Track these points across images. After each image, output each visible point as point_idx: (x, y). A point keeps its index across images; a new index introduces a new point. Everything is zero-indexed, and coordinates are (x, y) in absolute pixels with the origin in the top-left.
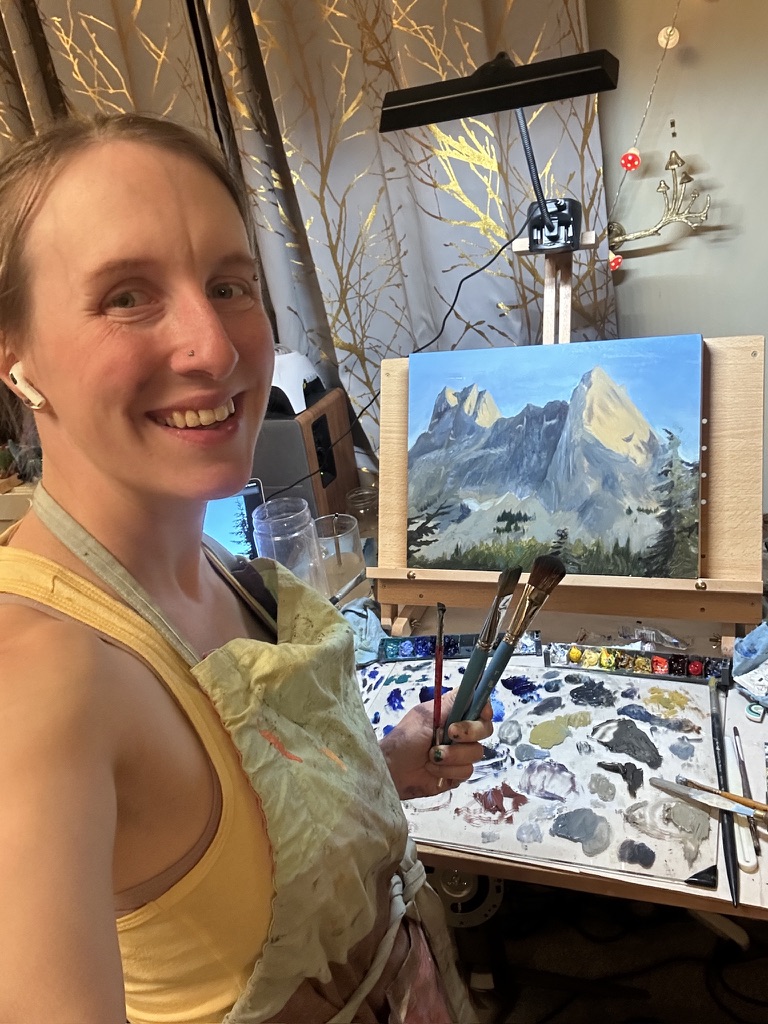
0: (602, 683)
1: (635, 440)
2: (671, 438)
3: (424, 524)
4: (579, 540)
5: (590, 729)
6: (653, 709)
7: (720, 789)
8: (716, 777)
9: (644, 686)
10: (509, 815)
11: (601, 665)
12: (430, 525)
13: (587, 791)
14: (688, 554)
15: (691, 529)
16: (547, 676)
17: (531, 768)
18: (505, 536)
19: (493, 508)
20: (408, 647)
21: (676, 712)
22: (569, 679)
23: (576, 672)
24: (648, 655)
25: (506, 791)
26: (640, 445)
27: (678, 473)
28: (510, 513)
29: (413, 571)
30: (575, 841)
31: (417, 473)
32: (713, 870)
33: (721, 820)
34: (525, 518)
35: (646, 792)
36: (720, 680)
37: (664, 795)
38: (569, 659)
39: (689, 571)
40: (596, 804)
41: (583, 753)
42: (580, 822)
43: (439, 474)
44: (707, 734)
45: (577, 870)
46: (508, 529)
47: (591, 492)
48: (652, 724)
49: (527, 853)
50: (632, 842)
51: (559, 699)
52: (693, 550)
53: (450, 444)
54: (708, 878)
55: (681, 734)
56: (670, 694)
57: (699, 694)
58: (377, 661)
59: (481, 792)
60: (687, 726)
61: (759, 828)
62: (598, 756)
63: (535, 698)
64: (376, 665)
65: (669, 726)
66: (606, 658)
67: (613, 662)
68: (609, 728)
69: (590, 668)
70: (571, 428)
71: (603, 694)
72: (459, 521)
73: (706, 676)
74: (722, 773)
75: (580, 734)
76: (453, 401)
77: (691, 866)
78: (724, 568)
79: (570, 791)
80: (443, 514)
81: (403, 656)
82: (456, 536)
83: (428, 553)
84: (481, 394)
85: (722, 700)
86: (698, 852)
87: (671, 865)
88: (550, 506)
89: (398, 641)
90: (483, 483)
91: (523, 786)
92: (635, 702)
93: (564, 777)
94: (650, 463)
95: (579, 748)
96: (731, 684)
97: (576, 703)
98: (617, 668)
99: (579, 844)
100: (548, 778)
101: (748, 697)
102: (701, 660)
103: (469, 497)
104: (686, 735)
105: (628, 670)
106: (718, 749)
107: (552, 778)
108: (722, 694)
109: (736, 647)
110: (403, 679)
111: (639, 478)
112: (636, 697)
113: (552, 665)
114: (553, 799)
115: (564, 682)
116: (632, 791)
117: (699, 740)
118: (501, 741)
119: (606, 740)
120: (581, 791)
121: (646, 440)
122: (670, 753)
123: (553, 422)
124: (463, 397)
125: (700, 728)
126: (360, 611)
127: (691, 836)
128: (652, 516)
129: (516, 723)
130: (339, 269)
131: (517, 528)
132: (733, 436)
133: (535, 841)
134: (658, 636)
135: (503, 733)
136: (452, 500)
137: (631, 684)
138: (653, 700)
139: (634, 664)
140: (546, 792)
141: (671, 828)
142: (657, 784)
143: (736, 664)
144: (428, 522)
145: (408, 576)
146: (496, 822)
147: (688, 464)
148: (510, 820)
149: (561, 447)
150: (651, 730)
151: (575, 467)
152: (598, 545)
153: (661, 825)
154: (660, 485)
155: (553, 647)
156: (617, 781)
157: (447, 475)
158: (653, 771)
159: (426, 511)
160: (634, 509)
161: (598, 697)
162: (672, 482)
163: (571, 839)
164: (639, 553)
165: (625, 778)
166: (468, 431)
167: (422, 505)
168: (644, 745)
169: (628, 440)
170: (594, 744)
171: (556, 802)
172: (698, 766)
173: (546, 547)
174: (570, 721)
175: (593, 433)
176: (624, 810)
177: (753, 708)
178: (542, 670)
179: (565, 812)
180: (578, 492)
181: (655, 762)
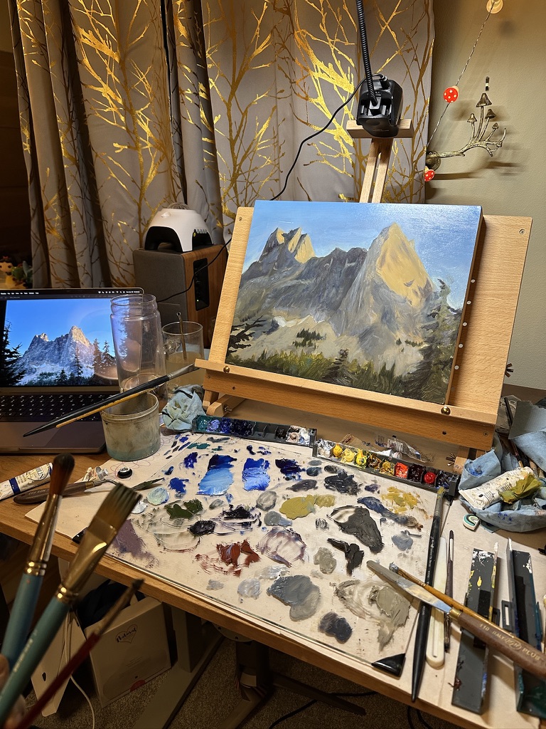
0: (353, 476)
1: (414, 286)
2: (443, 287)
3: (243, 332)
4: (356, 360)
5: (331, 509)
6: (387, 504)
7: (426, 583)
8: (425, 571)
9: (385, 485)
10: (239, 569)
11: (355, 463)
12: (247, 333)
13: (312, 561)
14: (440, 383)
15: (447, 363)
16: (312, 463)
17: (273, 533)
18: (300, 349)
19: (295, 327)
20: (216, 424)
21: (406, 509)
22: (328, 469)
23: (335, 465)
24: (394, 460)
25: (245, 547)
26: (417, 290)
27: (445, 316)
28: (307, 331)
29: (230, 366)
30: (286, 604)
31: (245, 292)
32: (401, 659)
33: (420, 611)
34: (318, 337)
35: (362, 573)
36: (448, 491)
37: (376, 578)
38: (332, 454)
39: (439, 397)
40: (315, 575)
41: (319, 529)
42: (296, 587)
43: (261, 295)
44: (426, 532)
45: (278, 631)
46: (303, 344)
47: (371, 323)
48: (383, 515)
49: (241, 606)
50: (335, 615)
51: (315, 482)
52: (445, 380)
53: (273, 272)
54: (394, 665)
55: (404, 529)
56: (405, 494)
57: (429, 499)
58: (190, 431)
59: (224, 545)
60: (412, 523)
61: (453, 625)
62: (331, 534)
63: (297, 478)
64: (189, 433)
65: (396, 520)
66: (360, 457)
67: (365, 461)
68: (347, 512)
69: (347, 463)
70: (366, 270)
71: (350, 485)
72: (269, 333)
73: (437, 486)
74: (431, 568)
75: (322, 512)
76: (281, 240)
77: (382, 649)
78: (468, 401)
79: (297, 558)
80: (258, 325)
81: (210, 430)
82: (264, 344)
83: (242, 354)
84: (303, 236)
85: (446, 507)
86: (391, 637)
87: (364, 645)
88: (338, 330)
89: (210, 419)
90: (292, 306)
91: (260, 546)
92: (375, 495)
93: (297, 545)
94: (423, 305)
95: (317, 523)
96: (457, 495)
97: (327, 487)
98: (367, 467)
99: (289, 607)
100: (283, 544)
101: (467, 508)
102: (436, 472)
103: (279, 315)
104: (410, 530)
105: (375, 470)
106: (432, 546)
107: (286, 545)
108: (447, 503)
109: (466, 467)
110: (204, 446)
111: (411, 317)
112: (376, 492)
113: (318, 456)
114: (280, 562)
115: (323, 470)
116: (350, 569)
117: (420, 536)
118: (257, 506)
119: (341, 521)
120: (306, 561)
121: (422, 287)
122: (391, 542)
123: (353, 264)
124: (288, 237)
125: (422, 527)
126: (189, 393)
127: (389, 620)
128: (416, 348)
129: (274, 493)
130: (234, 158)
131: (310, 344)
132: (493, 295)
133: (252, 596)
134: (404, 447)
135: (261, 500)
136: (267, 316)
137: (375, 481)
138: (388, 497)
139: (381, 466)
140: (277, 556)
141: (374, 610)
142: (373, 567)
143: (463, 480)
144: (246, 331)
145: (224, 369)
146: (226, 573)
147: (453, 310)
148: (238, 573)
149: (355, 285)
150: (381, 520)
151: (363, 301)
152: (369, 366)
153: (365, 603)
154: (426, 324)
155: (322, 442)
156: (340, 557)
157: (266, 296)
158: (373, 555)
159: (246, 322)
160: (403, 341)
161: (346, 486)
162: (438, 323)
163: (283, 601)
164: (401, 377)
165: (347, 557)
166: (287, 264)
167: (244, 317)
168: (371, 531)
169: (408, 285)
170: (331, 524)
171: (282, 566)
172: (412, 558)
173: (329, 362)
174: (318, 500)
175: (382, 277)
176: (338, 584)
177: (470, 518)
178: (309, 458)
179: (287, 575)
180: (361, 322)
181: (377, 547)
